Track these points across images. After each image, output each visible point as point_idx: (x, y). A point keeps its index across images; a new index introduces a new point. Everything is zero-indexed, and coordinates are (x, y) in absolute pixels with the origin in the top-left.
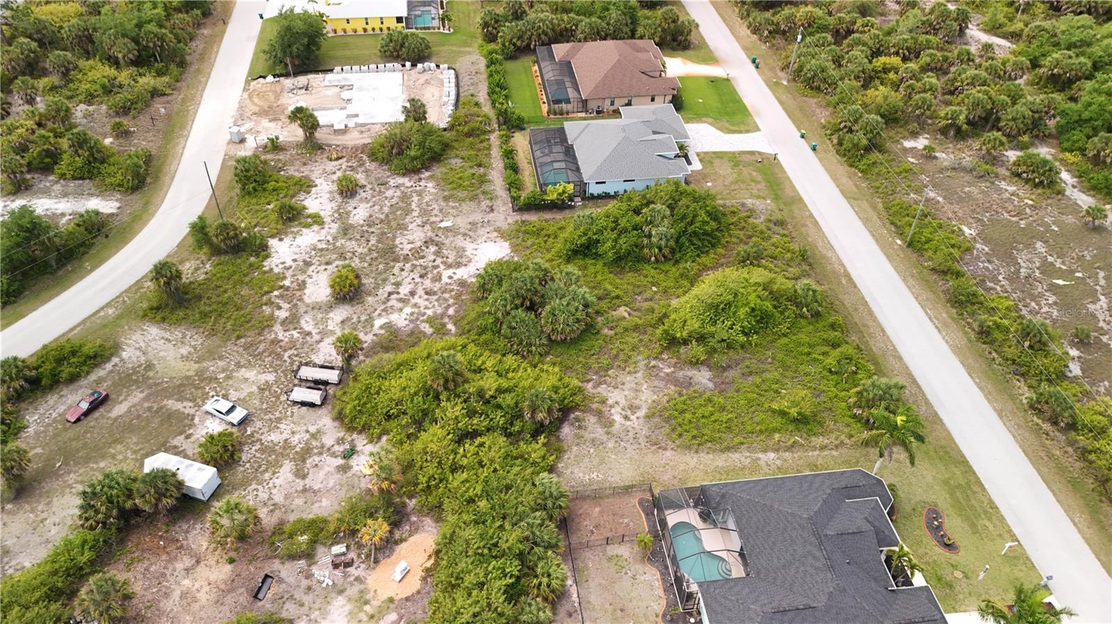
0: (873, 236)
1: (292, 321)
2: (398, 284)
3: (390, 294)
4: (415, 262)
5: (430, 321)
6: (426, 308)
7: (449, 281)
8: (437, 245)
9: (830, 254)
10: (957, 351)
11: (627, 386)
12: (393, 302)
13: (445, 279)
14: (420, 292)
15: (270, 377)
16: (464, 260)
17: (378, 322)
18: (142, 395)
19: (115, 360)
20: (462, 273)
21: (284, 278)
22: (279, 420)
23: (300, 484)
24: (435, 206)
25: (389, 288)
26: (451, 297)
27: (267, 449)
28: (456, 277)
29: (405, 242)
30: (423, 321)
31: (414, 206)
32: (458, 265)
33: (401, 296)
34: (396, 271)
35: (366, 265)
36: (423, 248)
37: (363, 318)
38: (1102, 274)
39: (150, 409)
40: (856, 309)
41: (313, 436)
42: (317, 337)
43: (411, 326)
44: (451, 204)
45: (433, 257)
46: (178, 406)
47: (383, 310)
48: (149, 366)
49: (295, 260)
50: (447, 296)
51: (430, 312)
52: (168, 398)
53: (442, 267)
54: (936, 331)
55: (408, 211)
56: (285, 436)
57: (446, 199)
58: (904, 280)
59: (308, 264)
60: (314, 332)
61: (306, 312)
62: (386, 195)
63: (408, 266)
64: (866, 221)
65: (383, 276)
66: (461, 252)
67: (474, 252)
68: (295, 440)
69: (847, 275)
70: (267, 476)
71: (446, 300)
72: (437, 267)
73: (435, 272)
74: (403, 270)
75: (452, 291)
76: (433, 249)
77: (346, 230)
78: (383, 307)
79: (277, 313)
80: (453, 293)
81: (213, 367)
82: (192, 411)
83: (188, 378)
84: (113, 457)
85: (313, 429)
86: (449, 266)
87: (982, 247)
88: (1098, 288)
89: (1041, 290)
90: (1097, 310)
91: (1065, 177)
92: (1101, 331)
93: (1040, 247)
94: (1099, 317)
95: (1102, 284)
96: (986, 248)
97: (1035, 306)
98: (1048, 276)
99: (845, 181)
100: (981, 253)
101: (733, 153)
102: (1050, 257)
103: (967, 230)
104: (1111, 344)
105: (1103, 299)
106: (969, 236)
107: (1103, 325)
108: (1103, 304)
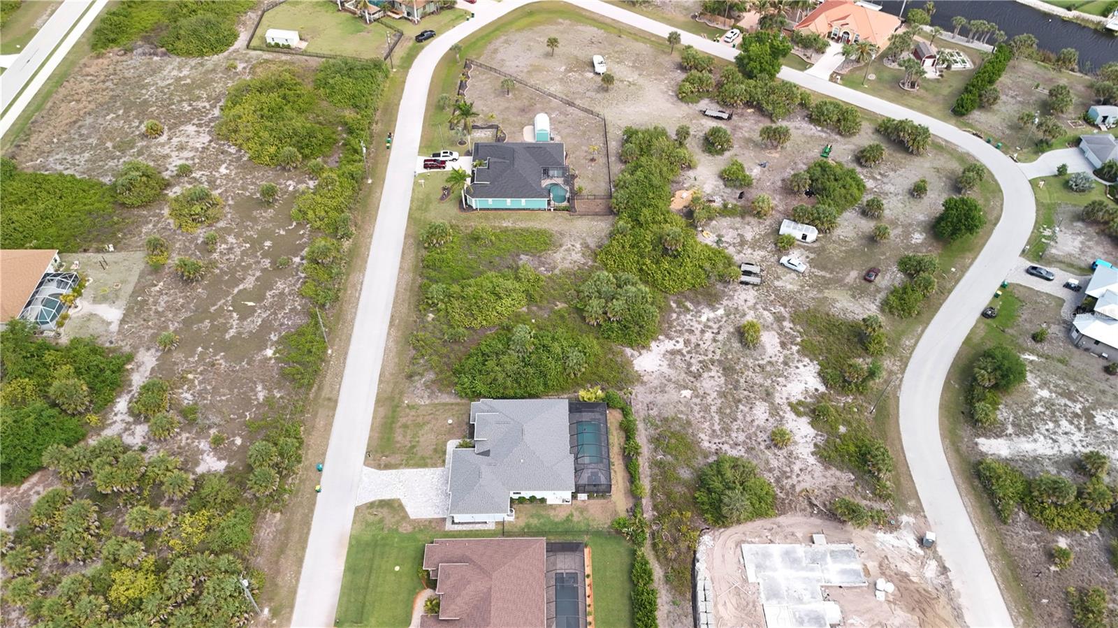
0: (345, 359)
1: (779, 319)
2: (715, 340)
3: (718, 333)
4: (706, 358)
5: (688, 310)
6: (691, 320)
7: (678, 339)
8: (691, 372)
9: (391, 344)
10: (363, 269)
11: (568, 261)
12: (715, 326)
13: (681, 340)
14: (698, 332)
15: (777, 283)
16: (668, 356)
17: (721, 312)
18: (846, 281)
19: (877, 303)
20: (669, 345)
21: (798, 352)
22: (762, 261)
23: (739, 231)
24: (698, 416)
25: (720, 337)
26: (675, 327)
27: (762, 248)
28: (674, 342)
29: (716, 378)
30: (692, 311)
31: (717, 418)
32: (673, 353)
33: (710, 331)
34: (718, 352)
35: (742, 359)
36: (701, 370)
37: (732, 316)
38: (212, 309)
39: (837, 273)
40: (403, 301)
41: (741, 252)
42: (758, 306)
43: (699, 308)
44: (684, 417)
45: (693, 361)
46: (823, 273)
47: (721, 321)
48: (854, 297)
49: (797, 368)
50: (679, 328)
51: (689, 317)
52: (829, 278)
53: (684, 352)
54: (364, 283)
55: (720, 411)
56: (755, 253)
57: (689, 423)
58: (353, 319)
59: (785, 363)
60: (761, 310)
61: (772, 324)
62: (744, 435)
63: (710, 356)
64: (339, 375)
65: (727, 348)
66: (672, 365)
67: (662, 363)
68: (750, 251)
69: (391, 324)
70: (758, 237)
71: (678, 324)
72: (689, 352)
73: (689, 348)
74: (713, 352)
75: (675, 332)
76: (694, 369)
77: (768, 395)
78: (721, 323)
79: (792, 326)
80: (674, 329)
81: (813, 293)
82: (813, 270)
83: (826, 288)
84: (841, 251)
85: (742, 255)
86: (679, 352)
87: (274, 337)
88: (229, 298)
89: (270, 300)
90: (249, 283)
91: (122, 404)
92: (264, 270)
93: (232, 332)
94: (254, 278)
95: (223, 301)
96: (272, 336)
97: (287, 290)
98: (253, 310)
99: (320, 423)
100: (280, 333)
101: (408, 465)
102: (234, 323)
103: (269, 352)
104: (266, 263)
105: (236, 291)
106: (274, 348)
107: (258, 274)
108: (241, 287)
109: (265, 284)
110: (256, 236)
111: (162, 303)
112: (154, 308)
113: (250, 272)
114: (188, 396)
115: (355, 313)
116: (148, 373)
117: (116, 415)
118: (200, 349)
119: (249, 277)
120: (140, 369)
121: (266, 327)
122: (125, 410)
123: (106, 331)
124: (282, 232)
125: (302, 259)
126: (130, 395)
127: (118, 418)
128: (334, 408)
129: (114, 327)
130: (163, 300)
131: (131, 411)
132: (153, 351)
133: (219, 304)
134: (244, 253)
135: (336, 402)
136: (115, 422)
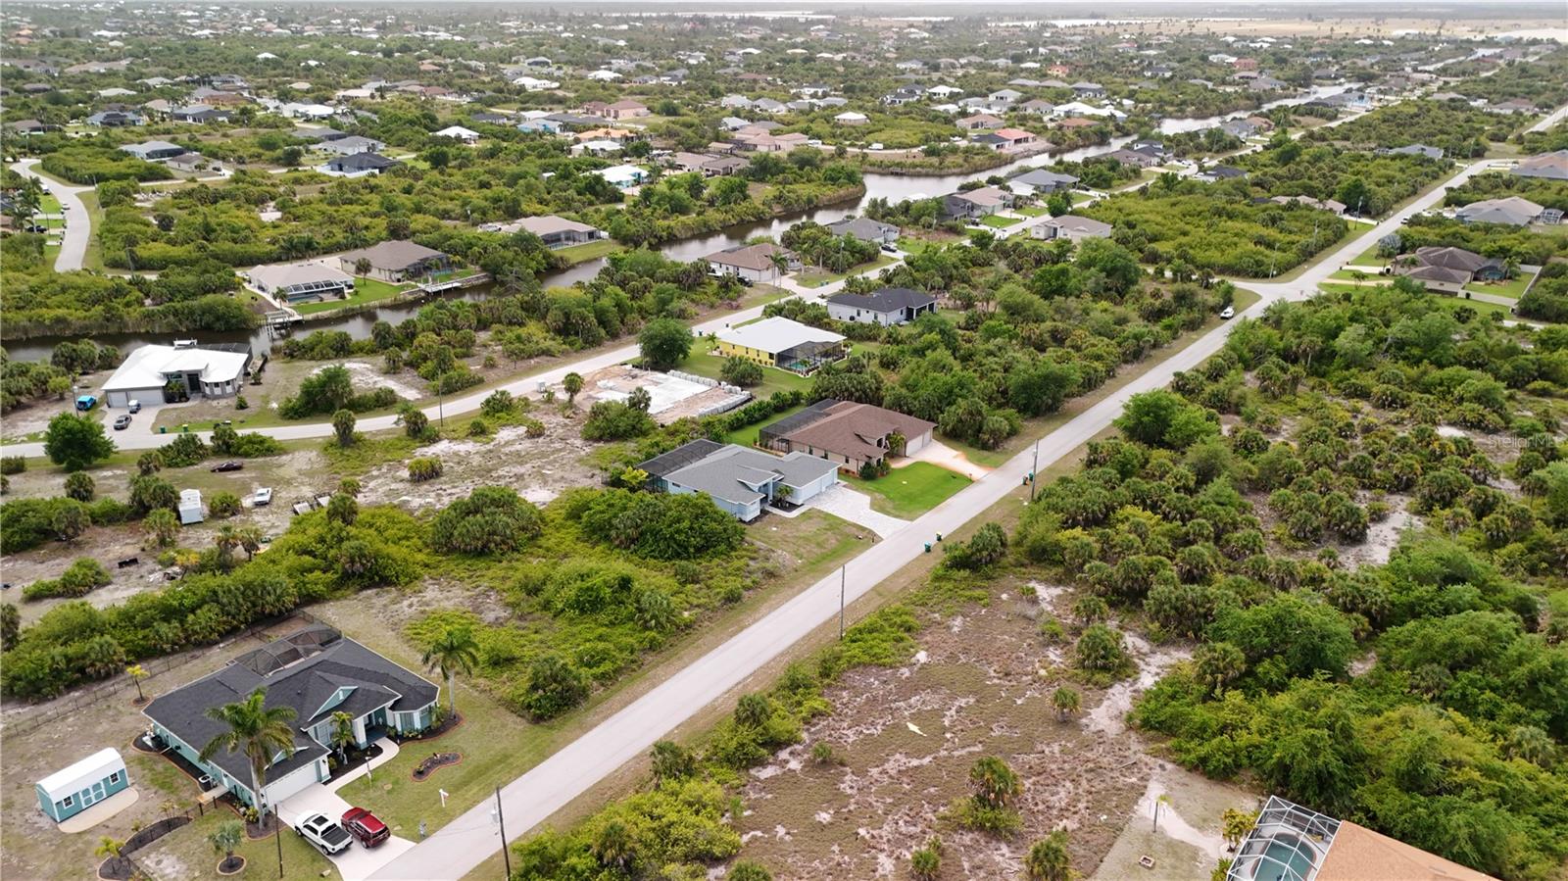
0: (831, 619)
1: (372, 478)
2: (455, 487)
3: (440, 489)
4: (487, 481)
5: (429, 510)
11: (448, 594)
12: (433, 493)
15: (310, 495)
17: (405, 498)
18: (253, 475)
22: (275, 513)
25: (446, 486)
27: (245, 521)
29: (507, 470)
30: (424, 509)
33: (444, 493)
34: (469, 480)
35: (461, 471)
36: (508, 477)
39: (245, 482)
41: (271, 526)
42: (366, 490)
43: (414, 509)
44: (576, 464)
46: (255, 486)
47: (419, 494)
48: (281, 466)
51: (439, 507)
54: (724, 691)
55: (544, 457)
56: (262, 520)
57: (579, 460)
60: (370, 487)
61: (386, 477)
63: (480, 481)
64: (849, 609)
65: (457, 480)
68: (262, 524)
74: (473, 482)
77: (490, 452)
78: (423, 493)
79: (374, 472)
81: (301, 479)
83: (281, 476)
85: (277, 524)
87: (905, 672)
88: (943, 753)
89: (881, 721)
90: (897, 762)
91: (1147, 681)
92: (861, 772)
93: (962, 702)
94: (886, 766)
95: (956, 753)
96: (907, 674)
97: (845, 725)
98: (913, 718)
99: (902, 581)
100: (894, 674)
101: (844, 521)
102: (953, 712)
103: (922, 656)
104: (848, 784)
105: (926, 760)
106: (913, 660)
107: (874, 772)
108: (915, 762)
109: (875, 749)
110: (836, 848)
111: (1063, 794)
112: (1080, 791)
113: (886, 780)
114: (1052, 657)
115: (774, 659)
116: (1106, 703)
117: (1158, 674)
118: (1019, 702)
119: (893, 772)
120: (1116, 713)
121: (909, 689)
122: (1143, 675)
123: (1172, 789)
124: (781, 831)
125: (787, 762)
126: (1136, 687)
127: (1154, 670)
128: (880, 584)
129: (1155, 789)
130: (1061, 796)
131: (1136, 670)
132: (1092, 728)
133: (964, 752)
134: (876, 822)
135: (873, 589)
136: (1159, 667)
